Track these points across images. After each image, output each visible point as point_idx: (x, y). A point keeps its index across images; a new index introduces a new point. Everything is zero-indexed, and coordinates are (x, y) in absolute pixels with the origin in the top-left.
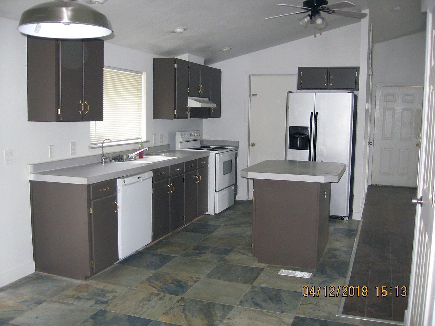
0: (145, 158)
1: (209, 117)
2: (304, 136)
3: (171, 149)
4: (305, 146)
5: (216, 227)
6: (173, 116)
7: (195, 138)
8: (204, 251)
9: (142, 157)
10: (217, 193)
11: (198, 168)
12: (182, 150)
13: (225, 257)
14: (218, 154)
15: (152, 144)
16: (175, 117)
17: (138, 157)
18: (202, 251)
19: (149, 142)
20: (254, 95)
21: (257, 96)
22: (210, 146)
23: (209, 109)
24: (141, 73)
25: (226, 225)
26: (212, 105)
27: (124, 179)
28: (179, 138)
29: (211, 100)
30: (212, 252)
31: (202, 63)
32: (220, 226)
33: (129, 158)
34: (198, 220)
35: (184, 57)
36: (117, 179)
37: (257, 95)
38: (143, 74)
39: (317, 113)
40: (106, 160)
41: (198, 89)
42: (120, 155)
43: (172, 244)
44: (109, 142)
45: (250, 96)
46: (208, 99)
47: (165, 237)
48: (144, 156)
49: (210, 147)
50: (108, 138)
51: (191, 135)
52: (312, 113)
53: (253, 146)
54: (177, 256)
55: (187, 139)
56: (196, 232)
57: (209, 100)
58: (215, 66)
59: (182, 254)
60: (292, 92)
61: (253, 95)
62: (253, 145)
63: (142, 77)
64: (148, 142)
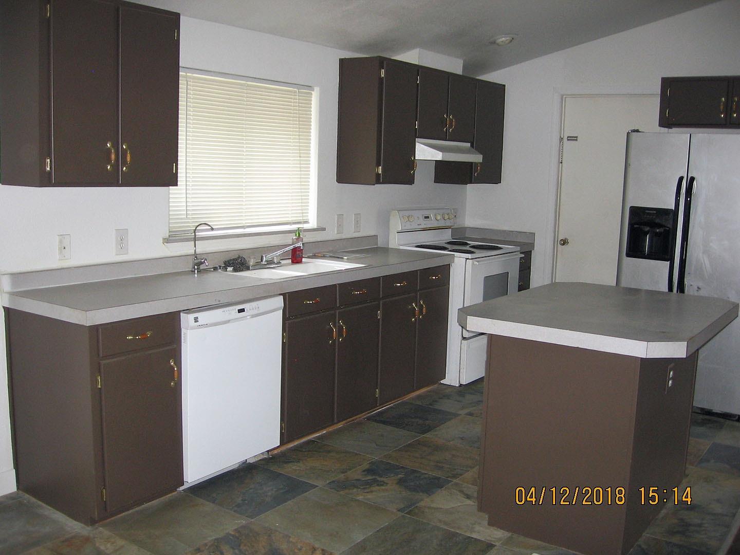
0: (305, 263)
1: (471, 183)
2: (662, 230)
3: (380, 244)
4: (663, 251)
5: (446, 417)
6: (374, 178)
7: (435, 225)
8: (385, 480)
9: (300, 262)
10: (466, 341)
11: (420, 290)
12: (401, 247)
13: (422, 500)
14: (471, 260)
15: (331, 234)
16: (378, 180)
17: (290, 261)
18: (382, 479)
19: (324, 229)
20: (570, 137)
21: (576, 140)
22: (468, 242)
23: (470, 165)
24: (310, 87)
25: (471, 414)
26: (477, 158)
27: (196, 315)
28: (396, 224)
29: (476, 147)
30: (401, 482)
31: (459, 71)
32: (456, 415)
33: (264, 263)
34: (419, 397)
35: (411, 57)
36: (182, 314)
37: (577, 137)
38: (313, 91)
39: (692, 179)
40: (202, 267)
41: (443, 123)
42: (239, 257)
43: (329, 452)
44: (207, 230)
45: (561, 139)
46: (469, 145)
47: (326, 433)
48: (304, 260)
49: (466, 244)
50: (203, 221)
51: (427, 217)
52: (681, 179)
53: (563, 244)
54: (319, 483)
55: (415, 226)
56: (398, 425)
57: (472, 146)
58: (493, 77)
59: (333, 482)
60: (640, 131)
61: (568, 137)
62: (564, 242)
63: (313, 96)
64: (320, 229)
